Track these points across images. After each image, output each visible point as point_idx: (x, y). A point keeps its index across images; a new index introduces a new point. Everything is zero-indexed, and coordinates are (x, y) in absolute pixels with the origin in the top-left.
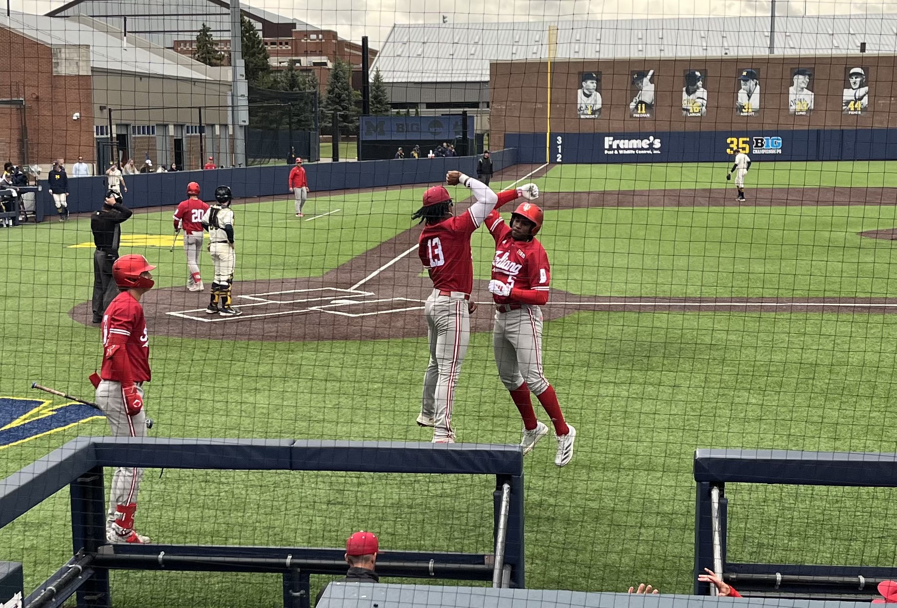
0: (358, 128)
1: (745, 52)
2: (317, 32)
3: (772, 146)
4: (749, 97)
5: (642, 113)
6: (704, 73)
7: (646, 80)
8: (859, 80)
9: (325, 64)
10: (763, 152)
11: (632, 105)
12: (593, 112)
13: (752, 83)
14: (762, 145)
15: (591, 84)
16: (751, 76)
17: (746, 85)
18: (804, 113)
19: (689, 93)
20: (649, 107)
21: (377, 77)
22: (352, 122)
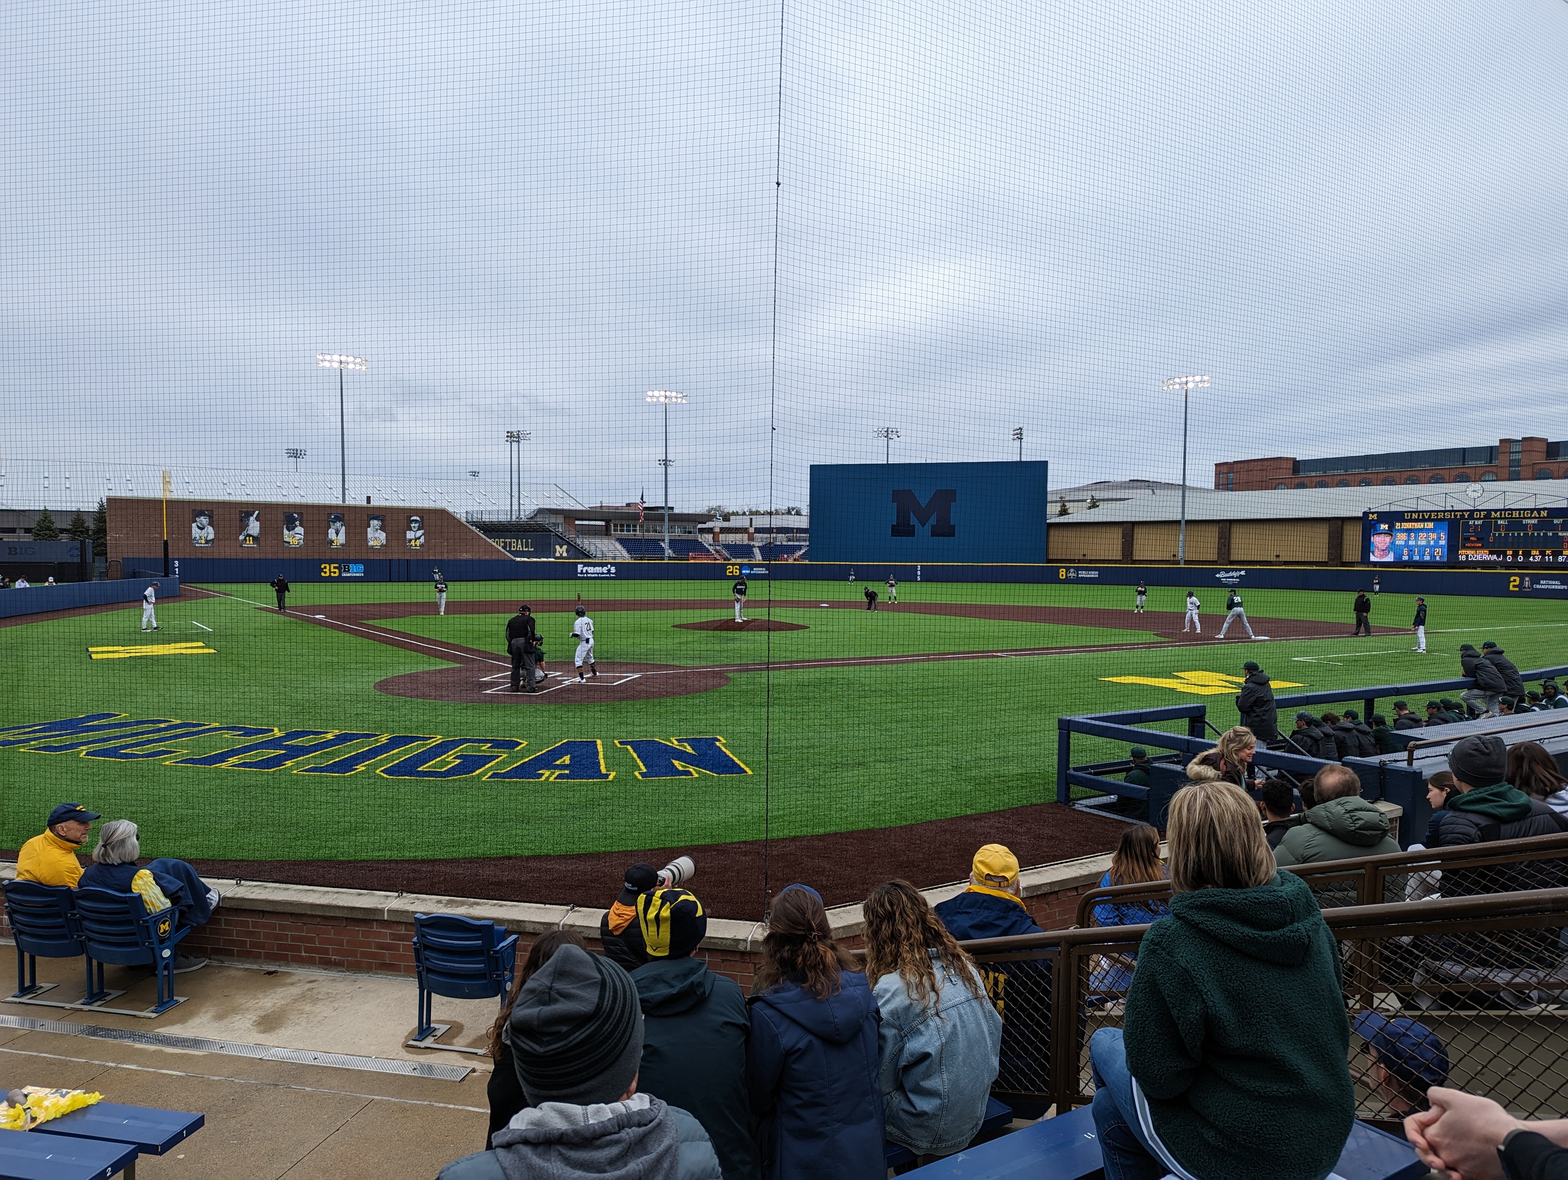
3: (356, 571)
4: (337, 534)
5: (250, 543)
6: (301, 514)
7: (252, 519)
8: (416, 525)
10: (348, 575)
11: (241, 537)
12: (207, 542)
13: (338, 524)
14: (348, 571)
15: (204, 520)
16: (337, 519)
17: (334, 525)
18: (379, 547)
19: (289, 530)
20: (255, 539)
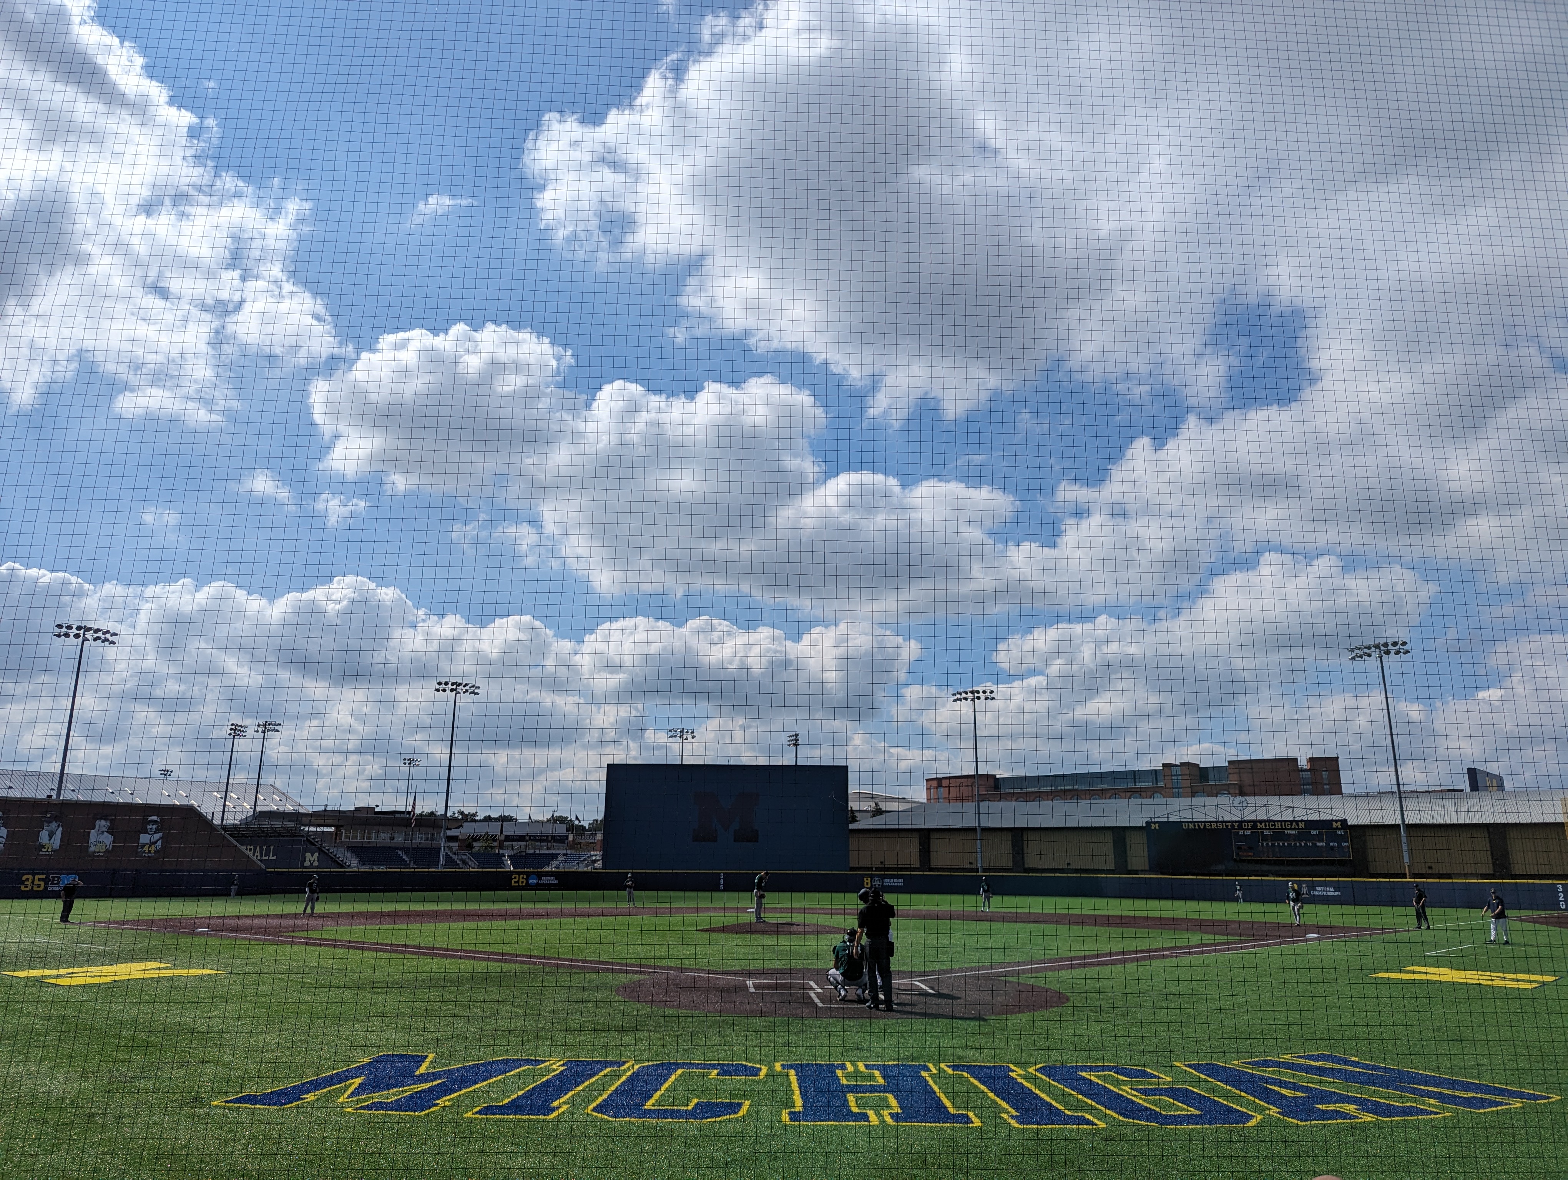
4: (50, 837)
6: (7, 812)
8: (154, 827)
10: (57, 889)
14: (58, 883)
16: (56, 818)
17: (49, 826)
18: (101, 854)
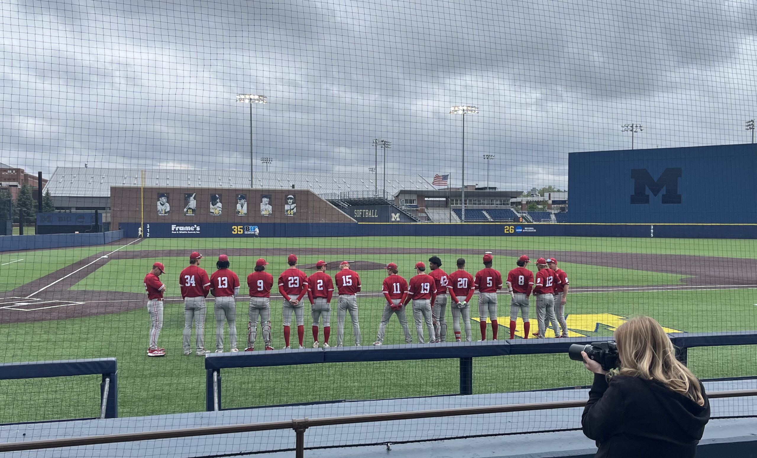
0: (36, 219)
1: (239, 187)
2: (12, 170)
3: (254, 230)
5: (190, 213)
6: (220, 195)
7: (192, 198)
9: (17, 186)
10: (249, 233)
11: (185, 210)
12: (166, 213)
13: (243, 201)
14: (249, 230)
15: (164, 200)
16: (243, 197)
17: (240, 201)
18: (267, 215)
19: (213, 205)
20: (193, 211)
21: (47, 194)
22: (32, 216)
